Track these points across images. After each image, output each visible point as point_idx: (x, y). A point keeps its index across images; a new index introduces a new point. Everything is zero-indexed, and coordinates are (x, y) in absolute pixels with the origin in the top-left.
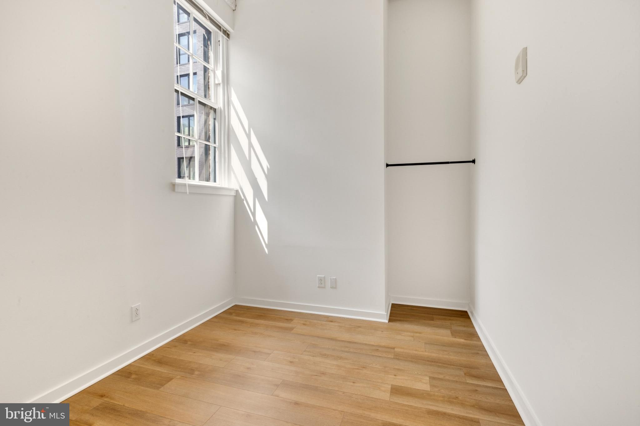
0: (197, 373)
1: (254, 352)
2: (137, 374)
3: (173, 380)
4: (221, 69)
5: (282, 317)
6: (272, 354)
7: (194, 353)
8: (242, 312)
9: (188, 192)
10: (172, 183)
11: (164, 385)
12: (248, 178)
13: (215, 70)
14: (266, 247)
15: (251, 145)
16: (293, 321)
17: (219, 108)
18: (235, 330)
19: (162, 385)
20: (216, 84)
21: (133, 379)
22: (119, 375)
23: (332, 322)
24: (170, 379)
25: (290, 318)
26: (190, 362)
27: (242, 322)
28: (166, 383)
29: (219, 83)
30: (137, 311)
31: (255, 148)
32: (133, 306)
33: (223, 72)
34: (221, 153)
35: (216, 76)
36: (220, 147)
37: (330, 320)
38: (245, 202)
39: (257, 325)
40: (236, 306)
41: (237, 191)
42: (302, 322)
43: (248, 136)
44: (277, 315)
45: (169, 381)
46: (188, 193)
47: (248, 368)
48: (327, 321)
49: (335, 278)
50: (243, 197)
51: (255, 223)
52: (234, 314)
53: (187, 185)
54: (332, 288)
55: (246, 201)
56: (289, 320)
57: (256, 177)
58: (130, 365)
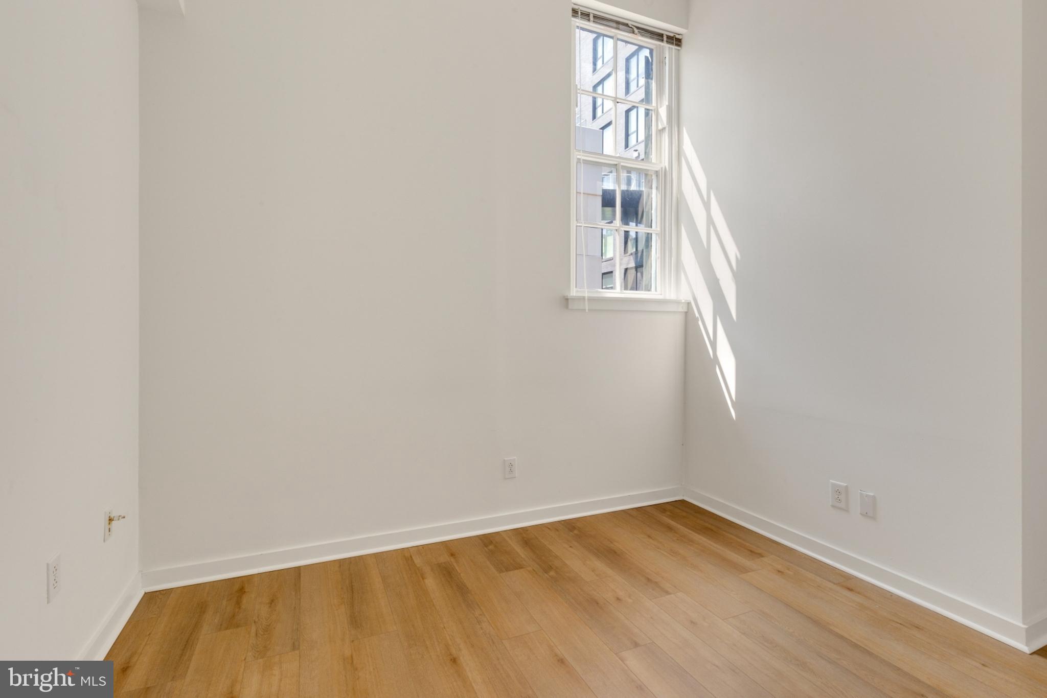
0: (552, 573)
1: (649, 580)
2: (495, 546)
3: (521, 570)
4: (667, 103)
5: (748, 544)
6: (672, 595)
7: (571, 547)
8: (684, 514)
9: (587, 309)
10: (564, 297)
11: (510, 570)
12: (705, 279)
13: (659, 107)
14: (733, 407)
15: (710, 222)
16: (762, 559)
17: (662, 168)
18: (649, 537)
19: (507, 570)
20: (660, 131)
21: (489, 549)
22: (481, 540)
23: (850, 590)
24: (519, 567)
25: (759, 551)
26: (556, 557)
27: (670, 528)
28: (512, 570)
29: (664, 127)
30: (511, 466)
31: (717, 226)
32: (506, 459)
33: (669, 108)
34: (665, 243)
35: (659, 117)
36: (663, 233)
37: (849, 584)
38: (700, 323)
39: (691, 542)
40: (683, 502)
41: (689, 304)
42: (780, 567)
43: (707, 205)
44: (740, 538)
45: (517, 569)
46: (587, 311)
47: (618, 599)
48: (839, 584)
49: (872, 494)
50: (697, 315)
51: (716, 361)
52: (669, 513)
53: (586, 298)
54: (865, 515)
55: (702, 321)
56: (754, 554)
57: (718, 277)
58: (497, 533)
